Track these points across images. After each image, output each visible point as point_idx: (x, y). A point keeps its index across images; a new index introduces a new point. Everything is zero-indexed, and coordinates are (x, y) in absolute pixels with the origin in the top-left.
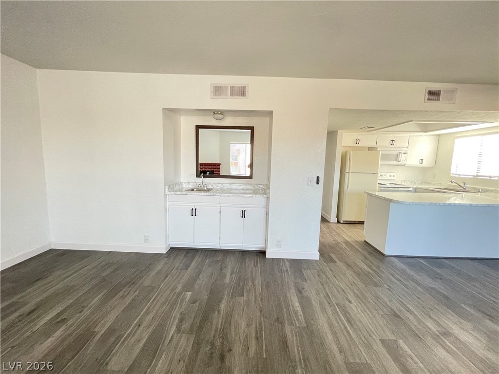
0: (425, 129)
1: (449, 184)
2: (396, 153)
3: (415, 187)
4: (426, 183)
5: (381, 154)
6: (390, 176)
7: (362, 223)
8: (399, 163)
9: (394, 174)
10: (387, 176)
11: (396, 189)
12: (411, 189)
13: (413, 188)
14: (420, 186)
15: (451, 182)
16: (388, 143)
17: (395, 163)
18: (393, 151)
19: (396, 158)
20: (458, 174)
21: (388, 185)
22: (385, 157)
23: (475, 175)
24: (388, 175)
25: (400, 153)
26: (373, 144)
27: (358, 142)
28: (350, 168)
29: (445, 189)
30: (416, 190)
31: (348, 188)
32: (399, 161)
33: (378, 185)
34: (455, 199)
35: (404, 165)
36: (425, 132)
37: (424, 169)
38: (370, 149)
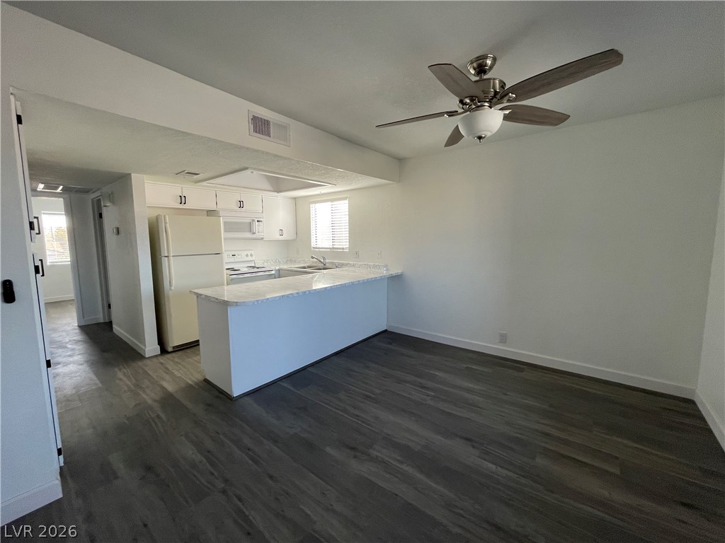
0: (278, 186)
1: (310, 262)
2: (248, 220)
3: (277, 268)
4: (291, 261)
5: (225, 223)
6: (247, 255)
7: (195, 344)
8: (254, 236)
9: (253, 252)
10: (242, 256)
11: (254, 275)
12: (273, 272)
13: (276, 270)
14: (285, 267)
15: (313, 258)
16: (235, 206)
17: (248, 235)
18: (242, 217)
19: (249, 227)
20: (318, 246)
21: (246, 270)
22: (230, 227)
23: (331, 247)
24: (244, 253)
25: (253, 220)
26: (213, 207)
27: (183, 200)
28: (170, 246)
29: (309, 267)
30: (280, 274)
31: (171, 285)
32: (254, 233)
33: (225, 271)
34: (320, 282)
35: (262, 239)
36: (278, 192)
37: (286, 244)
38: (210, 213)
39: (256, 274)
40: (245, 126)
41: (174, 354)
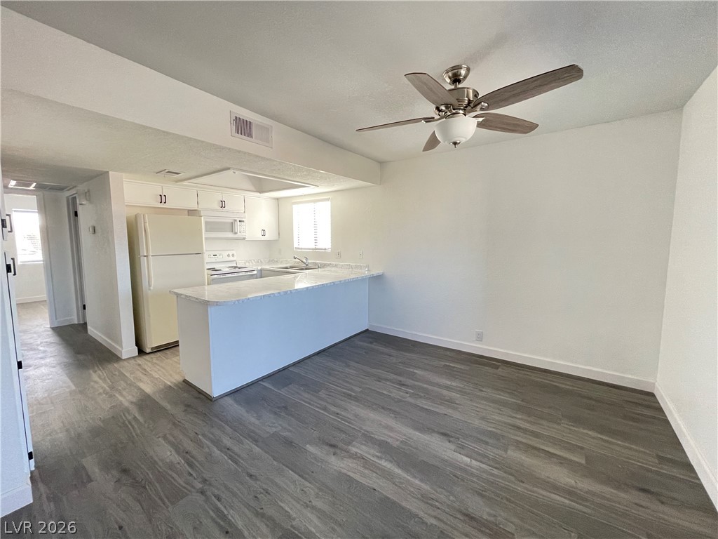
0: (260, 187)
1: (292, 262)
2: (230, 221)
3: (259, 268)
4: (271, 261)
5: (207, 223)
6: (228, 255)
7: (175, 345)
8: (236, 236)
9: (234, 252)
10: (224, 256)
11: (236, 275)
12: (255, 272)
13: (258, 270)
14: (267, 267)
15: (295, 258)
16: (216, 206)
17: (230, 235)
18: (224, 217)
19: (232, 227)
20: (300, 247)
21: (227, 270)
22: (212, 227)
23: (314, 247)
24: (225, 254)
25: (235, 220)
26: (194, 206)
27: (163, 199)
28: (148, 246)
29: (291, 267)
30: (262, 274)
31: (150, 285)
32: (236, 233)
33: (206, 271)
34: (303, 282)
35: (244, 239)
36: (260, 193)
37: (269, 244)
38: (191, 212)
39: (238, 274)
40: (227, 127)
41: (152, 355)
